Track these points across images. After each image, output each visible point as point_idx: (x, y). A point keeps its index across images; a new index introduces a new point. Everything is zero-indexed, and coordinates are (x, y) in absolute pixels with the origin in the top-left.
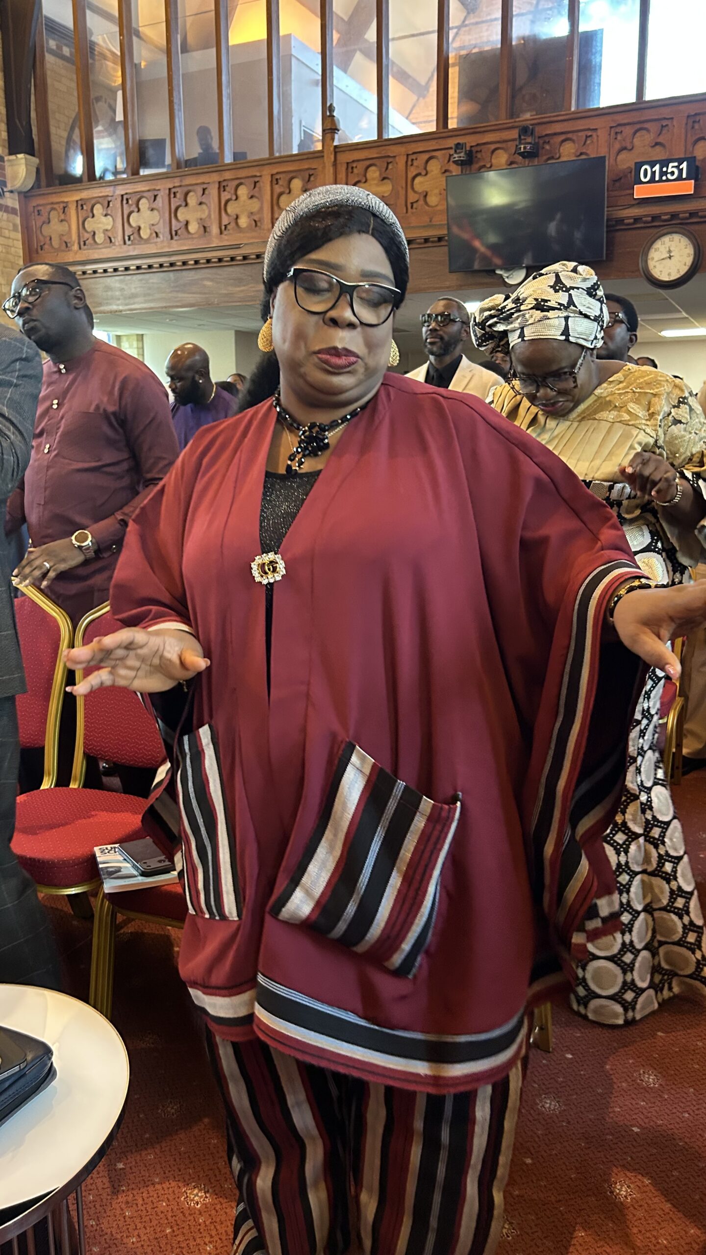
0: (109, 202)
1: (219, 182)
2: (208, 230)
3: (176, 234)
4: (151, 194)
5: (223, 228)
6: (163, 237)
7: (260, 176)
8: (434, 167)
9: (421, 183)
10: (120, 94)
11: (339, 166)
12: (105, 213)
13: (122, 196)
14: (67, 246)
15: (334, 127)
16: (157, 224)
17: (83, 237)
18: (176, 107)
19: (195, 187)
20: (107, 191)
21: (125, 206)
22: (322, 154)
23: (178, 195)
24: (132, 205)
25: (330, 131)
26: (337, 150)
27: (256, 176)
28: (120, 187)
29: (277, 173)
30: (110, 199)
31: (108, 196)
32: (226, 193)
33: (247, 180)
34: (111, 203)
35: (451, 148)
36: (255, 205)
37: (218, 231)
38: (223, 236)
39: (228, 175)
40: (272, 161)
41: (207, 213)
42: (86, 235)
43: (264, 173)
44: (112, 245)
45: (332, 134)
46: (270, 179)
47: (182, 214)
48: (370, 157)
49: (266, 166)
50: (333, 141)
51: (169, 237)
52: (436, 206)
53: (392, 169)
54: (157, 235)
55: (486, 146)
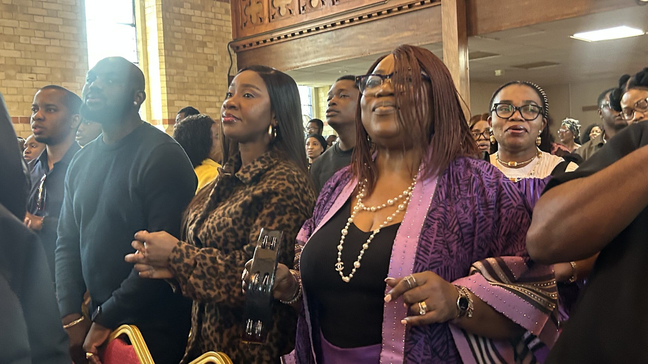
3: (337, 1)
6: (328, 3)
14: (261, 21)
17: (272, 12)
42: (274, 11)
44: (292, 16)
51: (332, 3)
54: (323, 3)
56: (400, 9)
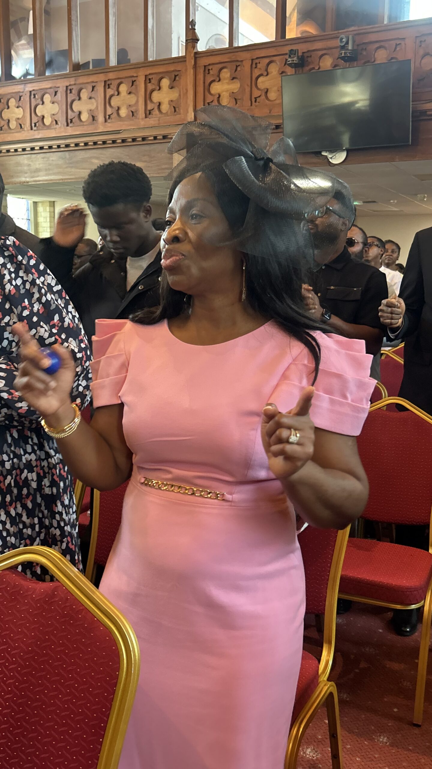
0: (20, 97)
1: (105, 82)
2: (96, 118)
3: (71, 122)
4: (52, 91)
5: (107, 117)
6: (61, 124)
7: (137, 76)
8: (274, 69)
9: (262, 82)
10: (31, 12)
11: (198, 69)
12: (17, 105)
13: (30, 92)
15: (195, 38)
16: (57, 114)
18: (74, 23)
19: (87, 85)
20: (19, 88)
21: (33, 100)
22: (184, 60)
23: (73, 91)
24: (38, 99)
25: (191, 41)
26: (197, 56)
27: (133, 76)
28: (29, 85)
29: (150, 74)
30: (21, 94)
31: (19, 92)
32: (110, 90)
33: (126, 79)
34: (22, 97)
35: (286, 54)
36: (132, 99)
37: (104, 119)
38: (107, 123)
39: (111, 76)
40: (146, 64)
41: (95, 104)
42: (3, 123)
43: (140, 74)
44: (22, 131)
45: (194, 43)
46: (144, 79)
47: (76, 106)
48: (222, 61)
49: (141, 69)
50: (194, 49)
51: (66, 124)
52: (275, 100)
53: (240, 71)
54: (57, 123)
55: (315, 52)
56: (134, 140)
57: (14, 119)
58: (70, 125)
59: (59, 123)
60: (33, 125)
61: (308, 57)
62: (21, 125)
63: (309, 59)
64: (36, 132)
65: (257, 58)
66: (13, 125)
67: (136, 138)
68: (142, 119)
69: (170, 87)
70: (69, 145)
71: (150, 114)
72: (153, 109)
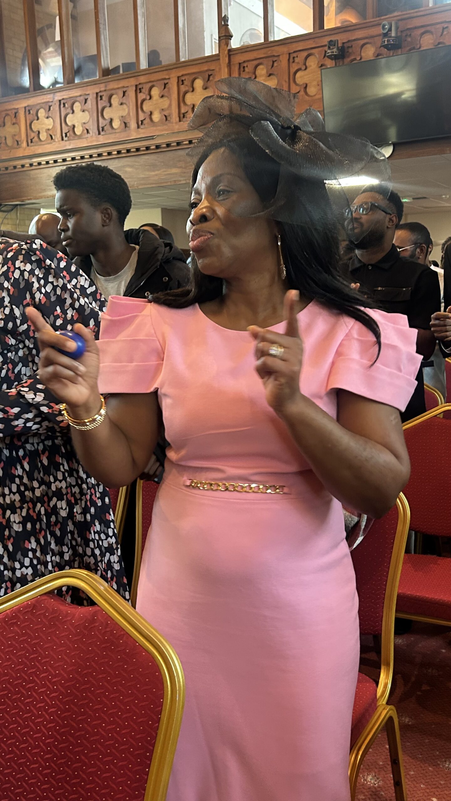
0: (50, 107)
1: (136, 86)
2: (128, 125)
3: (103, 130)
4: (82, 98)
5: (140, 123)
6: (93, 132)
7: (169, 79)
8: (312, 63)
9: (301, 77)
10: (58, 18)
11: (232, 67)
12: (47, 115)
13: (60, 101)
14: (18, 144)
15: (227, 34)
16: (88, 122)
17: (30, 135)
18: (101, 26)
19: (117, 90)
20: (48, 98)
21: (62, 109)
22: (217, 58)
23: (104, 98)
24: (68, 108)
25: (224, 38)
26: (231, 53)
27: (165, 79)
28: (58, 94)
29: (182, 75)
30: (50, 104)
31: (49, 102)
32: (141, 94)
33: (158, 82)
34: (51, 108)
35: (325, 46)
36: (165, 103)
37: (136, 125)
38: (140, 130)
39: (142, 79)
40: (178, 65)
41: (127, 112)
42: (33, 135)
43: (172, 76)
44: (53, 142)
45: (227, 40)
46: (177, 81)
47: (108, 113)
48: (258, 57)
49: (174, 70)
50: (227, 46)
51: (97, 133)
52: (315, 95)
53: (276, 66)
54: (88, 132)
55: (356, 42)
56: (168, 145)
57: (44, 130)
58: (102, 133)
59: (90, 131)
60: (64, 135)
61: (348, 47)
62: (51, 136)
63: (350, 50)
64: (68, 142)
65: (294, 52)
66: (43, 136)
67: (171, 144)
68: (176, 123)
69: (204, 88)
70: (102, 154)
71: (184, 117)
72: (187, 112)
